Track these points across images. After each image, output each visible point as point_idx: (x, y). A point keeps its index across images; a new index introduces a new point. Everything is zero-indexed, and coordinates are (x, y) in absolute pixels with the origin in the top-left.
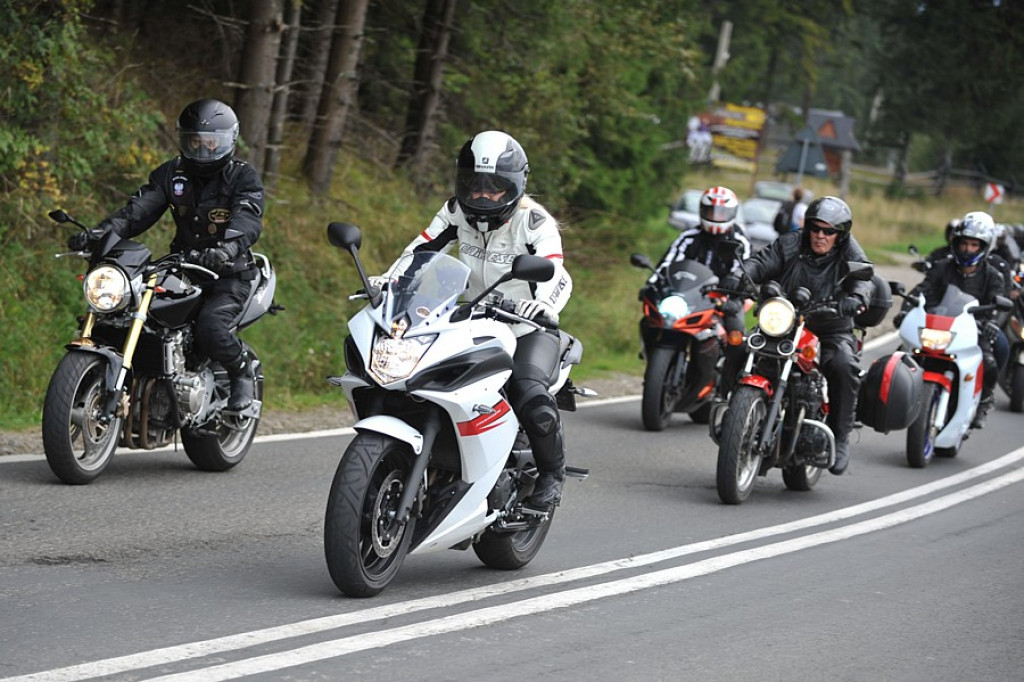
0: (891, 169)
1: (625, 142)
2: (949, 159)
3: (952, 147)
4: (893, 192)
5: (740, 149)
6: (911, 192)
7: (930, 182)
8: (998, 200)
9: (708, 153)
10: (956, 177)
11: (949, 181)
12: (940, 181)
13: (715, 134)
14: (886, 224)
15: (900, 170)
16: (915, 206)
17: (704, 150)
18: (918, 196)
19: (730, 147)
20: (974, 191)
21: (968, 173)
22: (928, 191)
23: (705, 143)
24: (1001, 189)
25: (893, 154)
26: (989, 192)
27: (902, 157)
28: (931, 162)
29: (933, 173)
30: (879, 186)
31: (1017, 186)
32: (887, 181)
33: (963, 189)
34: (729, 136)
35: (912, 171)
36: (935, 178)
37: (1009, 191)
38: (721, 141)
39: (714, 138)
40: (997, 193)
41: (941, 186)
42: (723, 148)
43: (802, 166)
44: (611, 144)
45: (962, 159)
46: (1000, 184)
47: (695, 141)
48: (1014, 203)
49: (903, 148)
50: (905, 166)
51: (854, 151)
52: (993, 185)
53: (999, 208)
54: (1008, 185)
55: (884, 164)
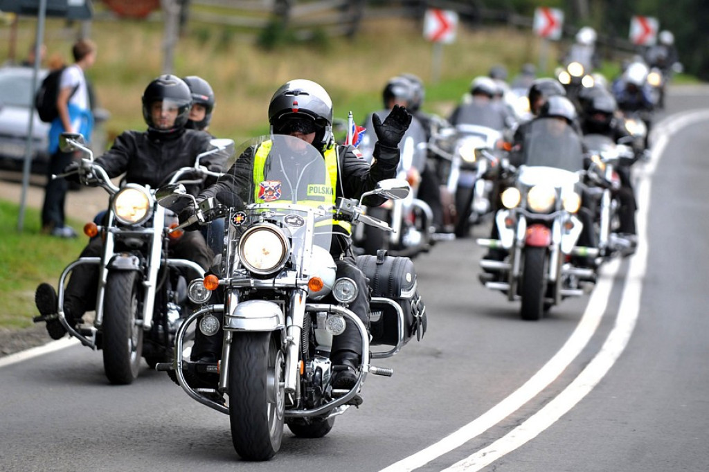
4: (271, 38)
6: (303, 35)
7: (335, 16)
8: (449, 37)
11: (367, 12)
12: (351, 13)
18: (317, 42)
20: (408, 25)
22: (332, 32)
24: (451, 17)
26: (432, 24)
30: (246, 29)
31: (484, 11)
32: (261, 20)
33: (390, 23)
36: (343, 8)
37: (470, 19)
40: (445, 26)
41: (355, 21)
46: (450, 9)
48: (481, 38)
52: (439, 9)
53: (453, 50)
54: (465, 8)
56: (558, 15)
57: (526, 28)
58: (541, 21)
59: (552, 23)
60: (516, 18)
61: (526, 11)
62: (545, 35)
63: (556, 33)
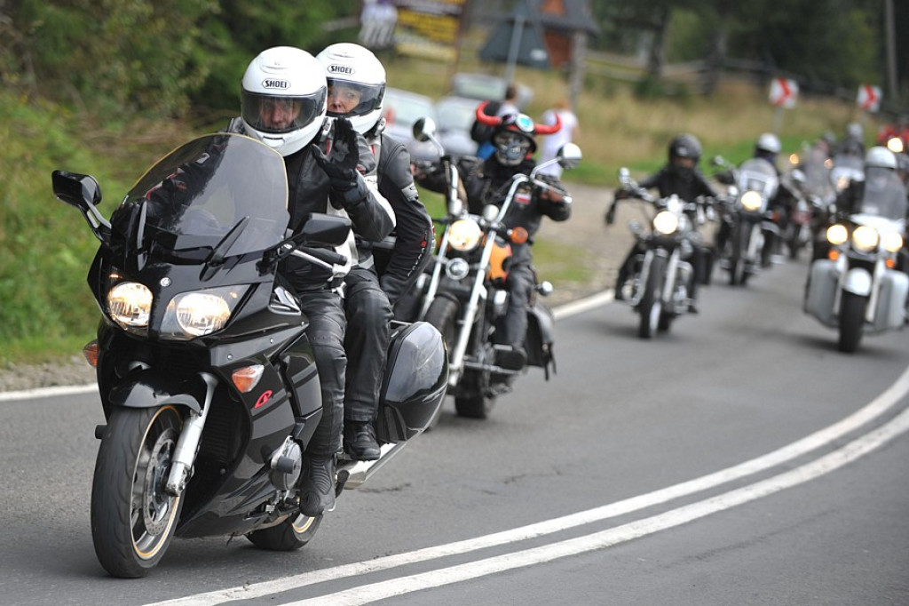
0: (641, 59)
1: (271, 17)
2: (722, 45)
3: (727, 29)
4: (645, 90)
5: (435, 31)
6: (670, 90)
7: (696, 77)
8: (790, 102)
9: (391, 34)
10: (732, 70)
11: (722, 76)
12: (709, 75)
13: (401, 8)
14: (633, 134)
15: (655, 61)
16: (674, 110)
17: (385, 31)
18: (679, 96)
19: (423, 26)
20: (755, 89)
21: (747, 64)
22: (692, 90)
23: (387, 22)
24: (793, 87)
25: (647, 38)
26: (776, 90)
27: (658, 42)
28: (699, 49)
29: (700, 64)
30: (625, 82)
31: (816, 83)
32: (636, 76)
33: (740, 87)
34: (419, 11)
35: (671, 60)
36: (703, 72)
37: (806, 90)
38: (408, 18)
39: (399, 13)
40: (787, 92)
41: (711, 83)
42: (410, 29)
43: (514, 53)
44: (252, 20)
45: (741, 45)
46: (792, 78)
47: (374, 19)
48: (812, 105)
49: (659, 30)
50: (662, 54)
51: (591, 35)
52: (783, 80)
53: (790, 114)
54: (803, 81)
55: (632, 51)
56: (877, 92)
57: (850, 100)
58: (863, 96)
59: (871, 97)
60: (841, 91)
61: (851, 86)
62: (866, 108)
63: (874, 106)
